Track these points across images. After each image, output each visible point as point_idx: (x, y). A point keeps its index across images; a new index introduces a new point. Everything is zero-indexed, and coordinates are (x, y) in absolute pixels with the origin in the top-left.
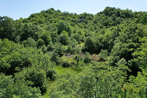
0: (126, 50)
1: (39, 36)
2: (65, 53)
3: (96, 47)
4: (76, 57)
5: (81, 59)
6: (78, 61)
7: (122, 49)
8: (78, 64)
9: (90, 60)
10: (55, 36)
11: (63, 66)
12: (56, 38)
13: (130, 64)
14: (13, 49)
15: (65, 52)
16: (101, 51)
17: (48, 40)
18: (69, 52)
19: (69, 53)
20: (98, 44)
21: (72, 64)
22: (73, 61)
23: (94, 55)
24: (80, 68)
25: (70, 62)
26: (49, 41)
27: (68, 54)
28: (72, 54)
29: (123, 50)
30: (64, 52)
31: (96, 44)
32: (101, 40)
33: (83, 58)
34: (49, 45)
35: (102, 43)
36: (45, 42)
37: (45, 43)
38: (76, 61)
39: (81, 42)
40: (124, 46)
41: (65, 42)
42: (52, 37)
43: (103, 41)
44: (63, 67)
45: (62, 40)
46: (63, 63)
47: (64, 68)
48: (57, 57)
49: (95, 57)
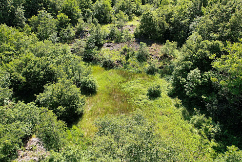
0: (205, 53)
1: (58, 7)
2: (107, 41)
3: (160, 30)
4: (125, 50)
5: (133, 54)
6: (127, 58)
7: (200, 50)
8: (128, 63)
9: (147, 56)
10: (88, 6)
11: (103, 66)
12: (88, 9)
13: (206, 79)
14: (21, 44)
15: (107, 38)
16: (166, 43)
17: (76, 14)
18: (112, 40)
19: (113, 42)
20: (163, 25)
21: (117, 62)
22: (120, 57)
23: (154, 46)
24: (131, 70)
25: (114, 59)
26: (78, 17)
27: (111, 43)
28: (117, 42)
29: (201, 52)
30: (104, 39)
31: (160, 25)
32: (169, 16)
33: (136, 52)
34: (78, 26)
35: (170, 23)
36: (70, 20)
37: (70, 22)
38: (124, 58)
39: (134, 14)
40: (203, 46)
41: (106, 17)
42: (81, 8)
43: (172, 19)
44: (104, 68)
45: (99, 13)
46: (104, 60)
47: (106, 69)
48: (94, 50)
49: (155, 50)
